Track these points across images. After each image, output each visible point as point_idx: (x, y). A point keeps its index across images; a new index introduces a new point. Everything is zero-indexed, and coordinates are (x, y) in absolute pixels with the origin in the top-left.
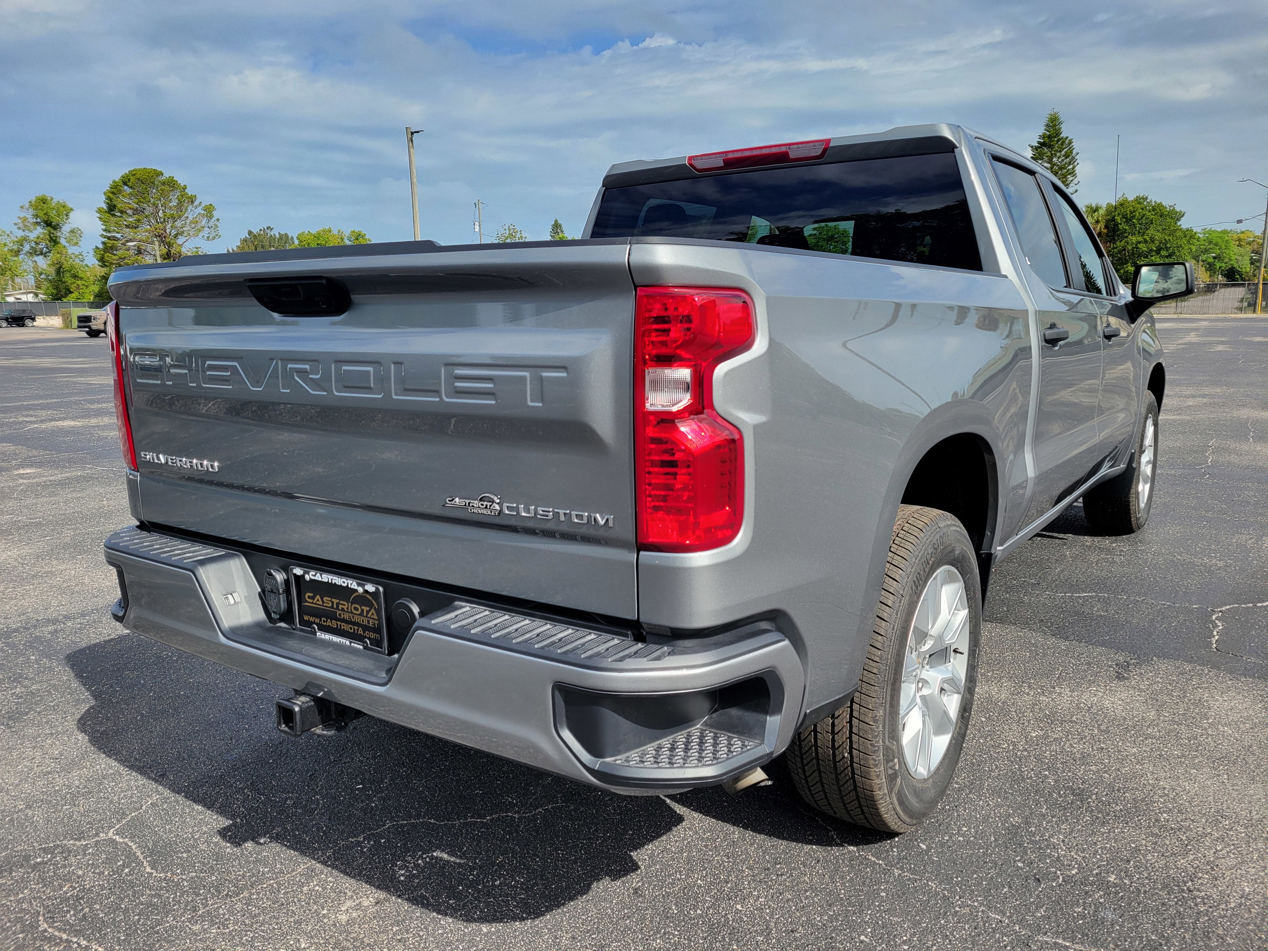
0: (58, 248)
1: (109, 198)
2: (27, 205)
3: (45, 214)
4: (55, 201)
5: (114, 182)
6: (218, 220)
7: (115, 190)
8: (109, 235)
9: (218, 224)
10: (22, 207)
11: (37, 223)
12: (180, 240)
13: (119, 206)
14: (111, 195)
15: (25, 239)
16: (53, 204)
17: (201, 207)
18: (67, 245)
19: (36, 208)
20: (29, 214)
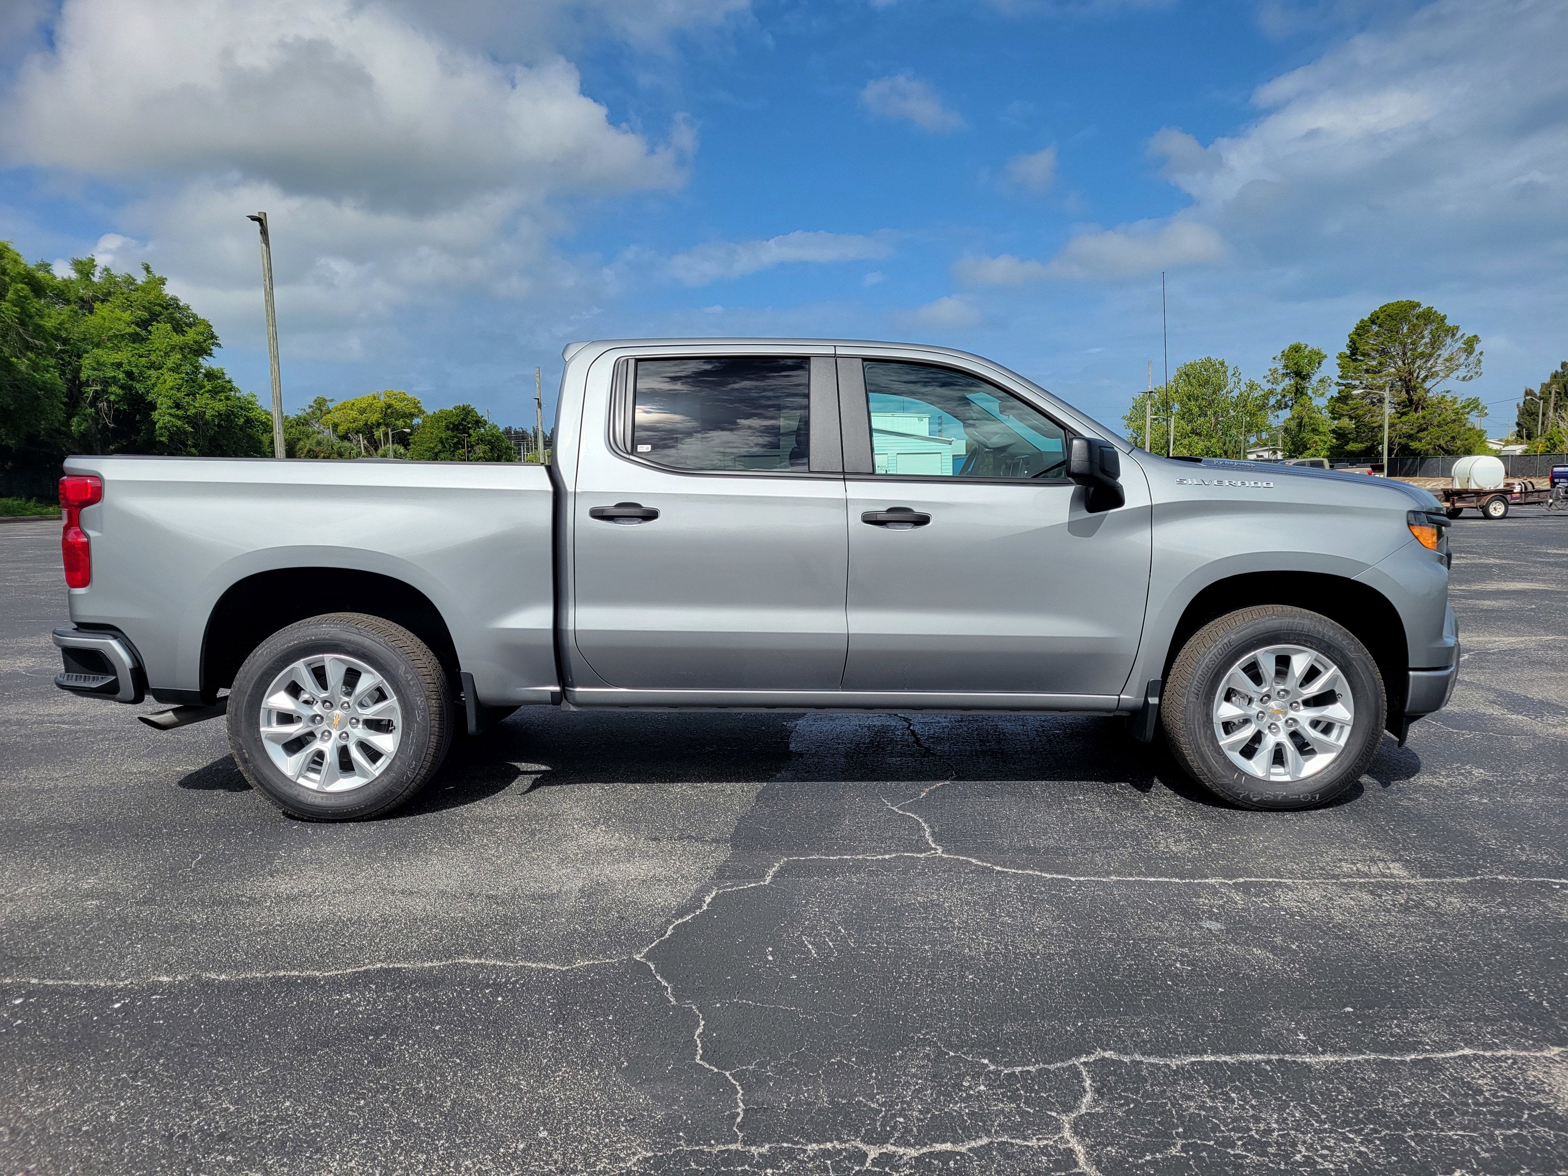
0: (1303, 400)
1: (1352, 341)
2: (1279, 355)
3: (1296, 364)
4: (1309, 349)
5: (1362, 321)
6: (1481, 353)
7: (1361, 330)
8: (1345, 382)
9: (1482, 358)
10: (1274, 358)
11: (1287, 373)
12: (1428, 385)
13: (1361, 348)
14: (1355, 337)
15: (1271, 392)
16: (1307, 353)
17: (1462, 341)
18: (1313, 396)
19: (1288, 358)
20: (1279, 366)
